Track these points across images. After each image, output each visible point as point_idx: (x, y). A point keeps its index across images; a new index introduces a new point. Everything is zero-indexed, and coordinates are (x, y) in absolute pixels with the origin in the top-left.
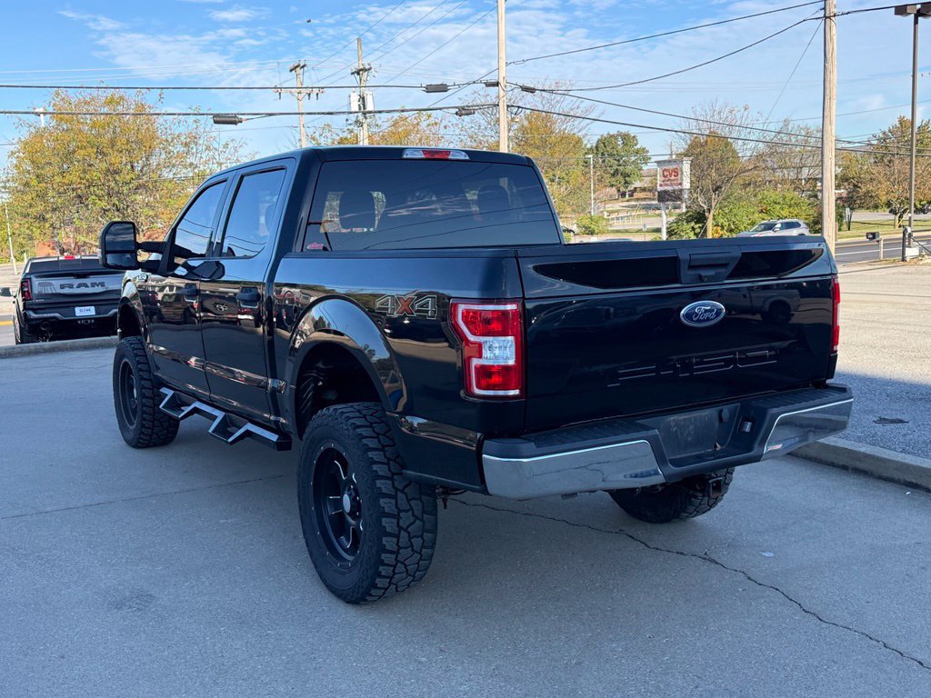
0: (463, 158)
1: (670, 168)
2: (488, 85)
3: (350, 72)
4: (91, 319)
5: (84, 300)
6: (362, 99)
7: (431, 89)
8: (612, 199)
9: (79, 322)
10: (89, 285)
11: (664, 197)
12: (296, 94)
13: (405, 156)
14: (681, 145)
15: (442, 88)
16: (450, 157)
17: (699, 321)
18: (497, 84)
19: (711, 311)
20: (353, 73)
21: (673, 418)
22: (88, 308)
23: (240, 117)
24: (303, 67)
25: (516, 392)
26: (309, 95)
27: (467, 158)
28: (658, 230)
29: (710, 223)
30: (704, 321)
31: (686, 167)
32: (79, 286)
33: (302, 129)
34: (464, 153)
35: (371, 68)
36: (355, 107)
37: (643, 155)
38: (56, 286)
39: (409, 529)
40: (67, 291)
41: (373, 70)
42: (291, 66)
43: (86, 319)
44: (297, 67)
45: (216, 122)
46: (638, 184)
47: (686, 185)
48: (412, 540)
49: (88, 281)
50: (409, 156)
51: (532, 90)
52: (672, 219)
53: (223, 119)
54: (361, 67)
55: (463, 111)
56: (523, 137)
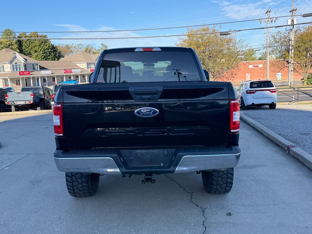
0: (159, 50)
3: (289, 11)
6: (293, 21)
7: (305, 16)
12: (267, 21)
16: (153, 50)
17: (143, 115)
20: (290, 12)
21: (139, 151)
23: (229, 32)
24: (270, 12)
25: (62, 135)
26: (272, 21)
27: (161, 50)
30: (146, 115)
33: (268, 33)
34: (159, 49)
35: (296, 10)
36: (289, 23)
39: (76, 176)
41: (298, 10)
42: (266, 12)
44: (267, 12)
45: (221, 35)
48: (77, 180)
50: (137, 51)
53: (223, 34)
54: (293, 9)
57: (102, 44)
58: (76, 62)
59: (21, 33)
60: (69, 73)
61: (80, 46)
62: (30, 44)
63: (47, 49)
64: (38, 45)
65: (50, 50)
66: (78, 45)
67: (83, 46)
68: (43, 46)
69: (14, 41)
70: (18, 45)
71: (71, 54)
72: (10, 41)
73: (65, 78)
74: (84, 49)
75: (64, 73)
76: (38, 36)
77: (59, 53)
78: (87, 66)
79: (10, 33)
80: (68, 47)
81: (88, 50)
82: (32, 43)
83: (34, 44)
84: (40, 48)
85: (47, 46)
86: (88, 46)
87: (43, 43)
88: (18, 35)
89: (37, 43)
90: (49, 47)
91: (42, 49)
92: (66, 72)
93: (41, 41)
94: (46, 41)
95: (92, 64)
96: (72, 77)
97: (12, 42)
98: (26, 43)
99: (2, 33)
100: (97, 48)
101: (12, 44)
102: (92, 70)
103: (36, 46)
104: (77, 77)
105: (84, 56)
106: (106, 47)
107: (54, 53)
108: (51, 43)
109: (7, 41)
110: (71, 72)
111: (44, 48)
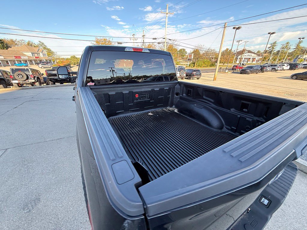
1: (190, 55)
2: (163, 38)
3: (142, 36)
6: (144, 41)
7: (154, 39)
8: (181, 59)
11: (189, 59)
13: (126, 50)
14: (192, 51)
15: (156, 39)
16: (143, 51)
18: (165, 38)
24: (134, 35)
27: (149, 52)
28: (187, 65)
29: (195, 64)
31: (193, 55)
34: (148, 50)
36: (142, 42)
37: (186, 53)
41: (145, 36)
45: (118, 44)
46: (185, 57)
47: (192, 58)
51: (170, 40)
52: (190, 63)
55: (159, 43)
56: (168, 49)
57: (39, 41)
58: (23, 52)
60: (19, 58)
61: (22, 41)
66: (20, 40)
67: (25, 41)
71: (16, 46)
73: (16, 62)
75: (15, 58)
77: (6, 44)
78: (32, 55)
80: (12, 41)
81: (29, 44)
86: (29, 42)
92: (16, 58)
95: (36, 53)
96: (22, 61)
100: (36, 44)
104: (26, 61)
105: (27, 48)
106: (42, 43)
110: (20, 58)
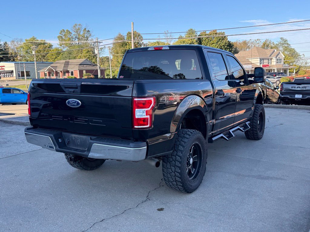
4: (300, 99)
5: (298, 92)
9: (296, 100)
10: (301, 87)
13: (148, 50)
16: (163, 49)
17: (71, 105)
19: (75, 102)
21: (73, 135)
22: (300, 95)
27: (169, 49)
32: (297, 88)
38: (290, 87)
40: (293, 89)
43: (297, 99)
49: (301, 86)
50: (150, 50)
57: (281, 38)
58: (249, 58)
59: (202, 32)
61: (258, 41)
62: (208, 42)
63: (223, 46)
64: (215, 42)
65: (226, 47)
67: (261, 41)
68: (220, 43)
69: (195, 40)
70: (198, 43)
72: (191, 40)
74: (262, 44)
76: (216, 34)
78: (260, 62)
79: (192, 33)
80: (245, 43)
81: (265, 45)
82: (210, 41)
83: (212, 42)
84: (217, 46)
85: (224, 43)
86: (266, 41)
87: (221, 41)
88: (199, 34)
89: (215, 40)
90: (225, 44)
91: (219, 46)
93: (218, 38)
94: (224, 38)
97: (193, 41)
98: (205, 41)
99: (186, 33)
101: (193, 42)
102: (265, 65)
103: (213, 43)
105: (258, 51)
106: (285, 41)
107: (229, 50)
108: (228, 40)
109: (189, 40)
111: (220, 45)
